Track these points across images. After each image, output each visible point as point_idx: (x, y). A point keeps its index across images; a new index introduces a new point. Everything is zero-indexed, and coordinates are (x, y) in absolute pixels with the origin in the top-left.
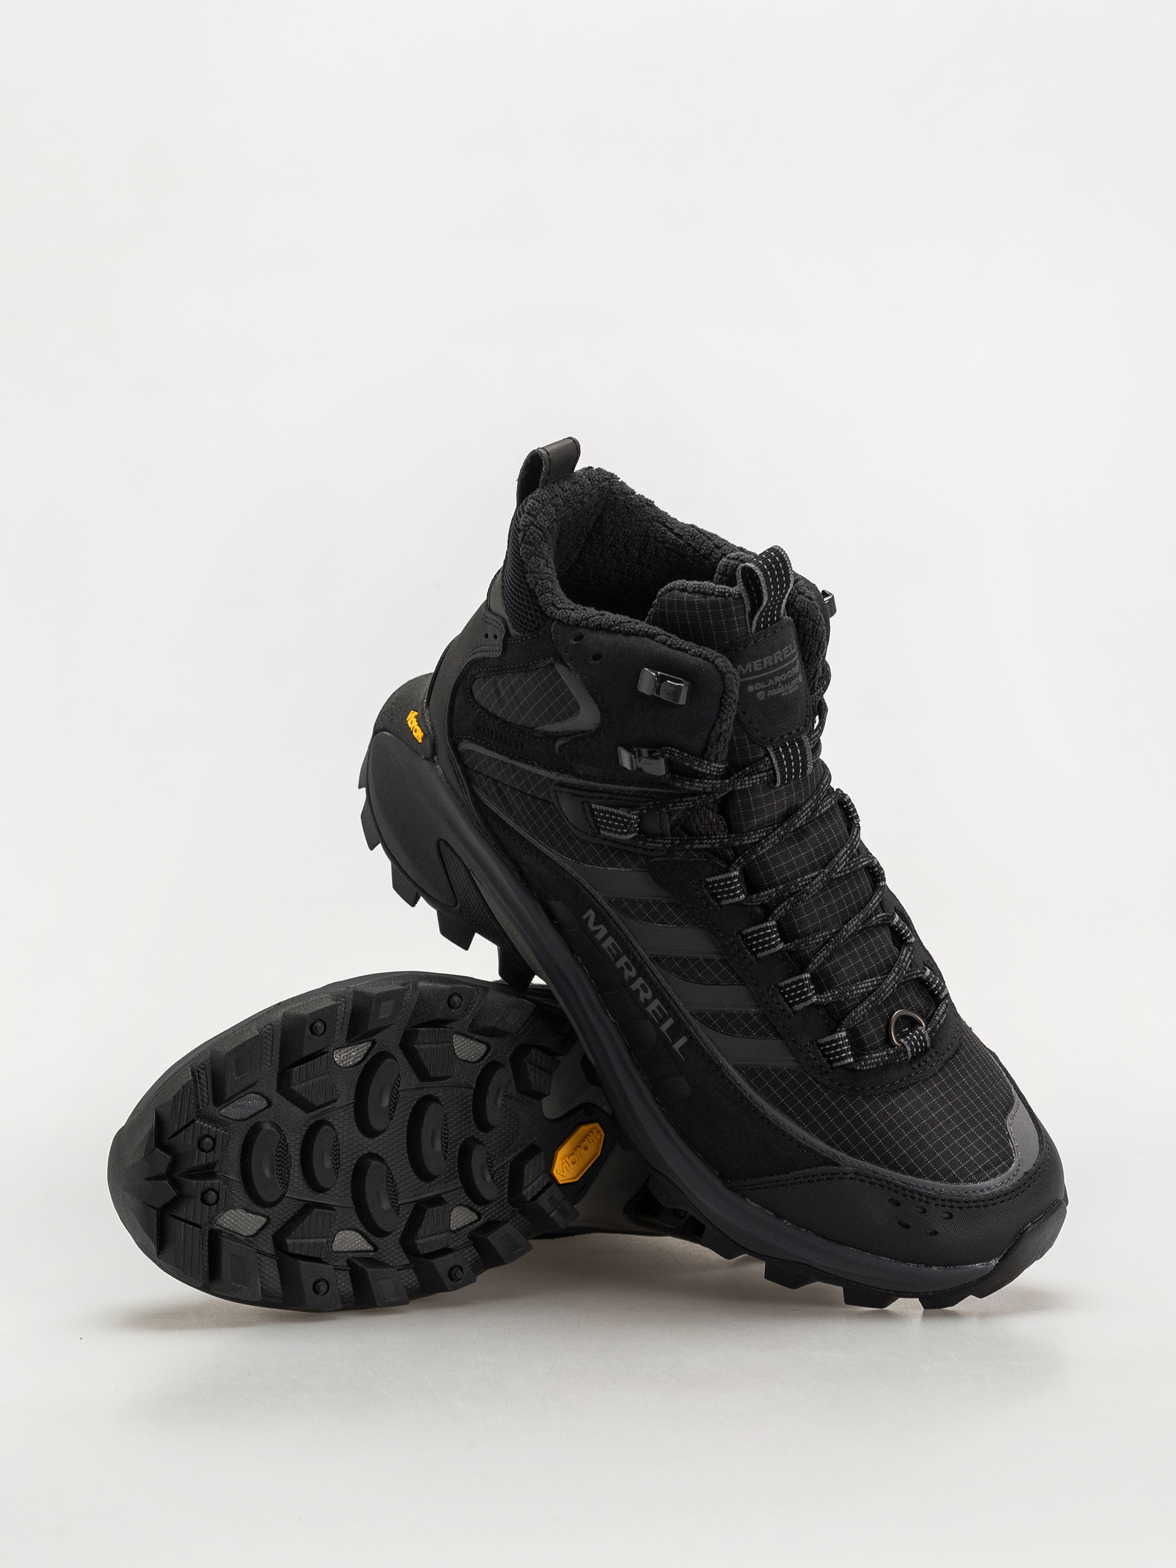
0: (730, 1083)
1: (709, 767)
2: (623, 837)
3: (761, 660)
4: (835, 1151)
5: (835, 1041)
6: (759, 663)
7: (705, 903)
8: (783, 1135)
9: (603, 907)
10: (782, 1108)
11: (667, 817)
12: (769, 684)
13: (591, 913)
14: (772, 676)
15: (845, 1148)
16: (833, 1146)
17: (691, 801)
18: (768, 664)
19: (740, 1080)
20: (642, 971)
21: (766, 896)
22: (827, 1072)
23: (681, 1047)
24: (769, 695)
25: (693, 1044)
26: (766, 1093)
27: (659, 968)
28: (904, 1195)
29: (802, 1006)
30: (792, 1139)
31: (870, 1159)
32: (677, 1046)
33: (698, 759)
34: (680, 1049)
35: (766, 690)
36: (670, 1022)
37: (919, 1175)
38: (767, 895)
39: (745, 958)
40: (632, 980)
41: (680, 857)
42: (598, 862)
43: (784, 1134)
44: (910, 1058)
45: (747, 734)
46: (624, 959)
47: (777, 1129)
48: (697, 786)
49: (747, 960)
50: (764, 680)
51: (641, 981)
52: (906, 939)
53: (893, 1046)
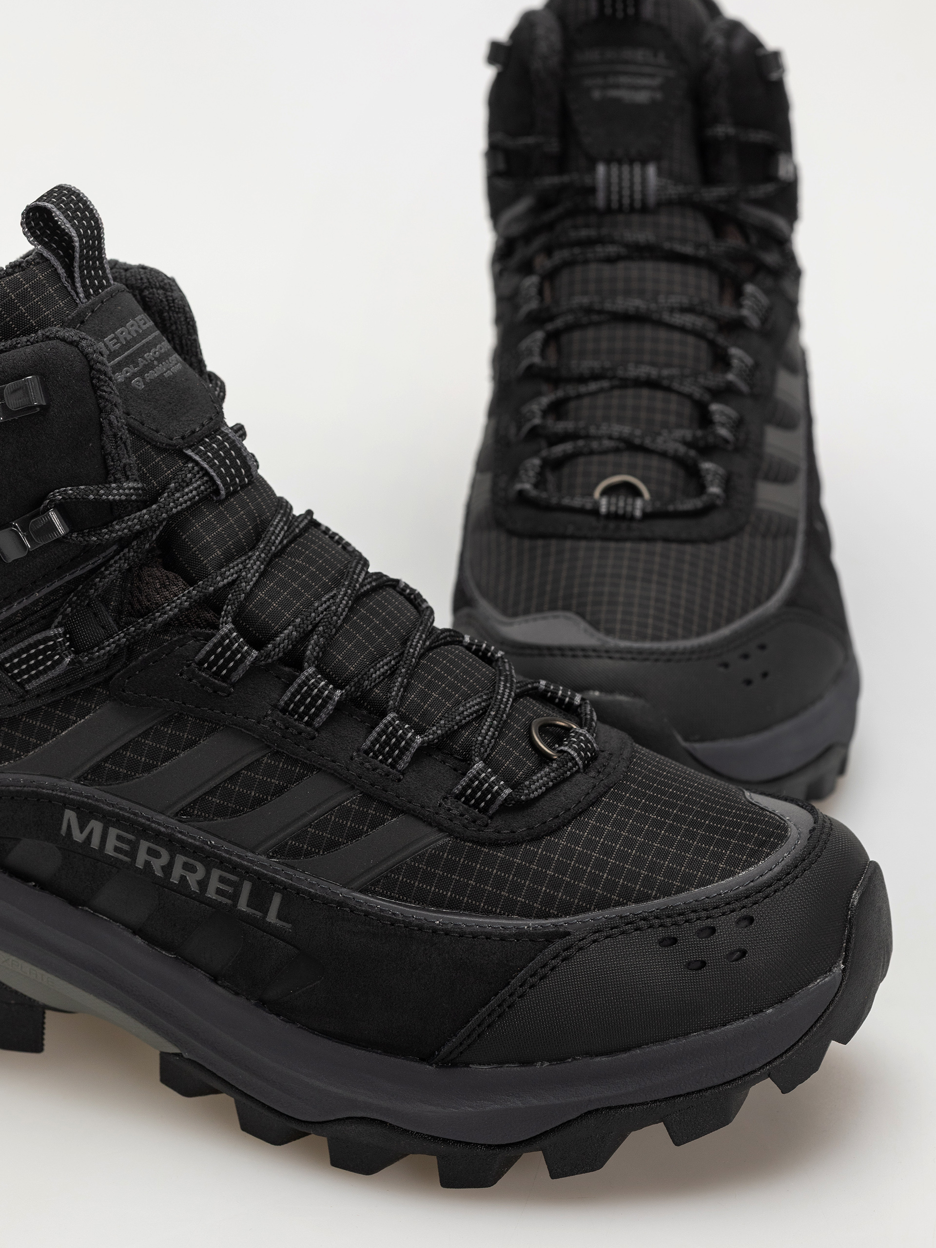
0: (367, 914)
1: (121, 491)
2: (59, 670)
3: (113, 335)
4: (553, 921)
5: (476, 777)
6: (113, 339)
7: (210, 691)
8: (474, 938)
9: (80, 795)
10: (454, 906)
11: (103, 608)
12: (141, 365)
13: (70, 815)
14: (140, 352)
15: (565, 909)
16: (547, 916)
17: (120, 559)
18: (125, 339)
19: (379, 903)
20: (174, 845)
21: (284, 639)
22: (486, 825)
23: (279, 912)
24: (148, 380)
25: (292, 895)
26: (422, 900)
27: (196, 824)
28: (675, 924)
29: (407, 758)
30: (488, 936)
31: (604, 904)
32: (272, 917)
33: (102, 487)
34: (279, 917)
35: (141, 373)
36: (247, 888)
37: (680, 890)
38: (285, 636)
39: (300, 733)
40: (168, 869)
41: (146, 653)
42: (44, 736)
43: (475, 936)
44: (581, 766)
45: (148, 443)
46: (144, 845)
47: (462, 935)
48: (120, 529)
49: (303, 735)
50: (131, 360)
51: (180, 859)
52: (493, 655)
53: (550, 759)
